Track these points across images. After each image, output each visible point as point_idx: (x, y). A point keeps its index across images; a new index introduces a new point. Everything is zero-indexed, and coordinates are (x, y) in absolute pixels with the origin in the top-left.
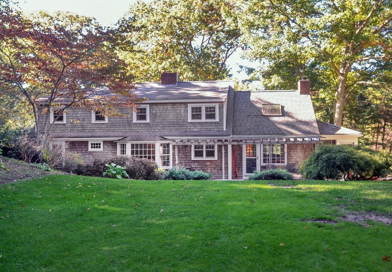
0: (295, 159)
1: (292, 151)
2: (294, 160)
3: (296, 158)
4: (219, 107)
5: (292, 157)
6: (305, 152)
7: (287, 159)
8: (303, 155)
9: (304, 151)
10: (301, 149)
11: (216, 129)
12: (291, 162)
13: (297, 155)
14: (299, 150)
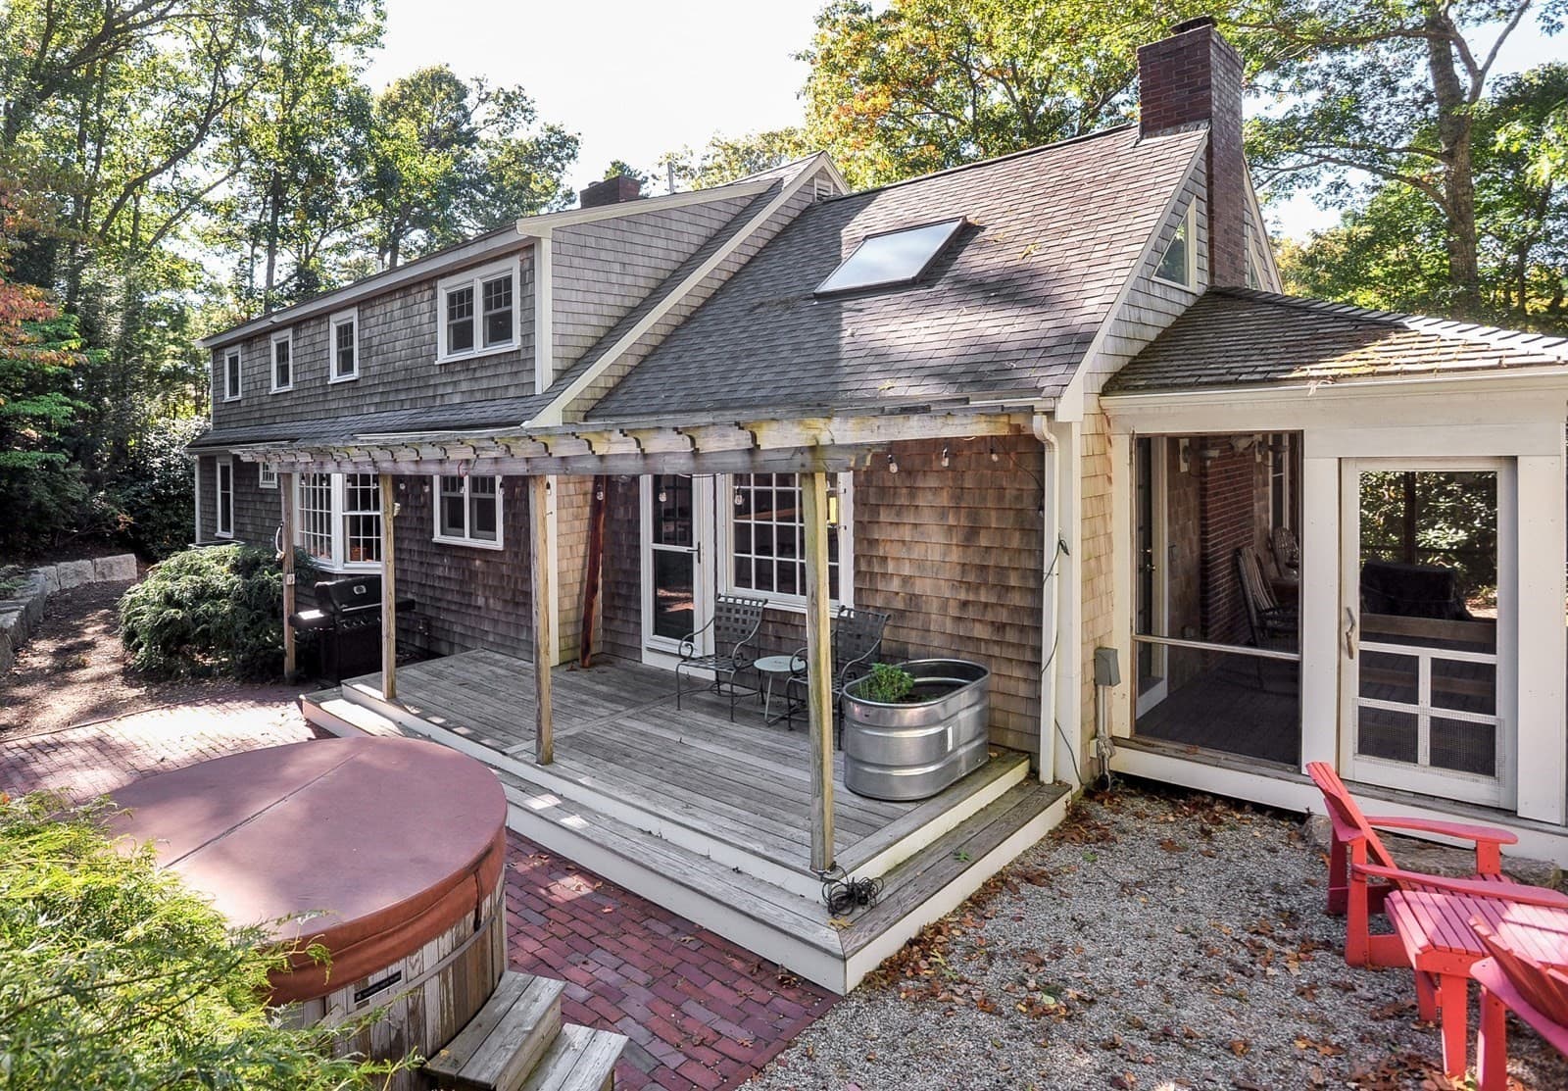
0: (906, 580)
1: (884, 516)
2: (895, 585)
3: (907, 570)
4: (523, 274)
5: (884, 559)
6: (972, 532)
7: (858, 573)
8: (955, 556)
9: (964, 522)
10: (943, 512)
11: (512, 392)
12: (879, 602)
13: (917, 552)
14: (927, 518)
